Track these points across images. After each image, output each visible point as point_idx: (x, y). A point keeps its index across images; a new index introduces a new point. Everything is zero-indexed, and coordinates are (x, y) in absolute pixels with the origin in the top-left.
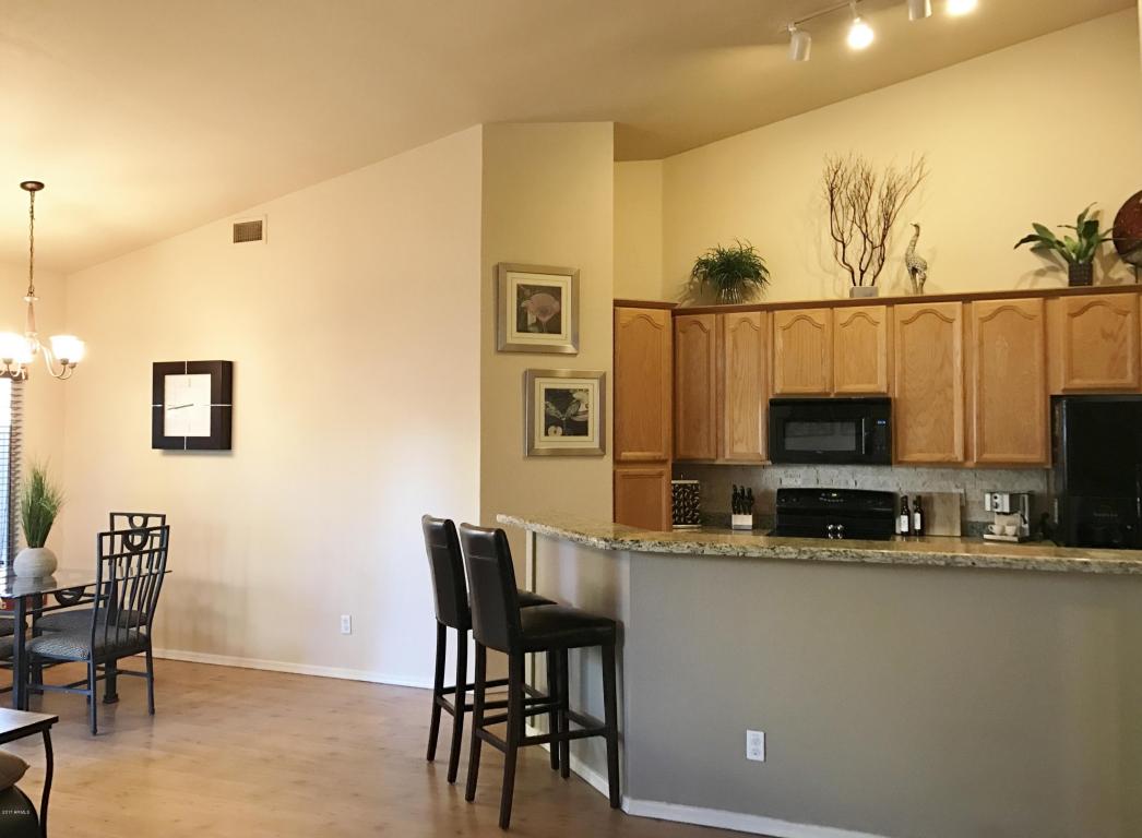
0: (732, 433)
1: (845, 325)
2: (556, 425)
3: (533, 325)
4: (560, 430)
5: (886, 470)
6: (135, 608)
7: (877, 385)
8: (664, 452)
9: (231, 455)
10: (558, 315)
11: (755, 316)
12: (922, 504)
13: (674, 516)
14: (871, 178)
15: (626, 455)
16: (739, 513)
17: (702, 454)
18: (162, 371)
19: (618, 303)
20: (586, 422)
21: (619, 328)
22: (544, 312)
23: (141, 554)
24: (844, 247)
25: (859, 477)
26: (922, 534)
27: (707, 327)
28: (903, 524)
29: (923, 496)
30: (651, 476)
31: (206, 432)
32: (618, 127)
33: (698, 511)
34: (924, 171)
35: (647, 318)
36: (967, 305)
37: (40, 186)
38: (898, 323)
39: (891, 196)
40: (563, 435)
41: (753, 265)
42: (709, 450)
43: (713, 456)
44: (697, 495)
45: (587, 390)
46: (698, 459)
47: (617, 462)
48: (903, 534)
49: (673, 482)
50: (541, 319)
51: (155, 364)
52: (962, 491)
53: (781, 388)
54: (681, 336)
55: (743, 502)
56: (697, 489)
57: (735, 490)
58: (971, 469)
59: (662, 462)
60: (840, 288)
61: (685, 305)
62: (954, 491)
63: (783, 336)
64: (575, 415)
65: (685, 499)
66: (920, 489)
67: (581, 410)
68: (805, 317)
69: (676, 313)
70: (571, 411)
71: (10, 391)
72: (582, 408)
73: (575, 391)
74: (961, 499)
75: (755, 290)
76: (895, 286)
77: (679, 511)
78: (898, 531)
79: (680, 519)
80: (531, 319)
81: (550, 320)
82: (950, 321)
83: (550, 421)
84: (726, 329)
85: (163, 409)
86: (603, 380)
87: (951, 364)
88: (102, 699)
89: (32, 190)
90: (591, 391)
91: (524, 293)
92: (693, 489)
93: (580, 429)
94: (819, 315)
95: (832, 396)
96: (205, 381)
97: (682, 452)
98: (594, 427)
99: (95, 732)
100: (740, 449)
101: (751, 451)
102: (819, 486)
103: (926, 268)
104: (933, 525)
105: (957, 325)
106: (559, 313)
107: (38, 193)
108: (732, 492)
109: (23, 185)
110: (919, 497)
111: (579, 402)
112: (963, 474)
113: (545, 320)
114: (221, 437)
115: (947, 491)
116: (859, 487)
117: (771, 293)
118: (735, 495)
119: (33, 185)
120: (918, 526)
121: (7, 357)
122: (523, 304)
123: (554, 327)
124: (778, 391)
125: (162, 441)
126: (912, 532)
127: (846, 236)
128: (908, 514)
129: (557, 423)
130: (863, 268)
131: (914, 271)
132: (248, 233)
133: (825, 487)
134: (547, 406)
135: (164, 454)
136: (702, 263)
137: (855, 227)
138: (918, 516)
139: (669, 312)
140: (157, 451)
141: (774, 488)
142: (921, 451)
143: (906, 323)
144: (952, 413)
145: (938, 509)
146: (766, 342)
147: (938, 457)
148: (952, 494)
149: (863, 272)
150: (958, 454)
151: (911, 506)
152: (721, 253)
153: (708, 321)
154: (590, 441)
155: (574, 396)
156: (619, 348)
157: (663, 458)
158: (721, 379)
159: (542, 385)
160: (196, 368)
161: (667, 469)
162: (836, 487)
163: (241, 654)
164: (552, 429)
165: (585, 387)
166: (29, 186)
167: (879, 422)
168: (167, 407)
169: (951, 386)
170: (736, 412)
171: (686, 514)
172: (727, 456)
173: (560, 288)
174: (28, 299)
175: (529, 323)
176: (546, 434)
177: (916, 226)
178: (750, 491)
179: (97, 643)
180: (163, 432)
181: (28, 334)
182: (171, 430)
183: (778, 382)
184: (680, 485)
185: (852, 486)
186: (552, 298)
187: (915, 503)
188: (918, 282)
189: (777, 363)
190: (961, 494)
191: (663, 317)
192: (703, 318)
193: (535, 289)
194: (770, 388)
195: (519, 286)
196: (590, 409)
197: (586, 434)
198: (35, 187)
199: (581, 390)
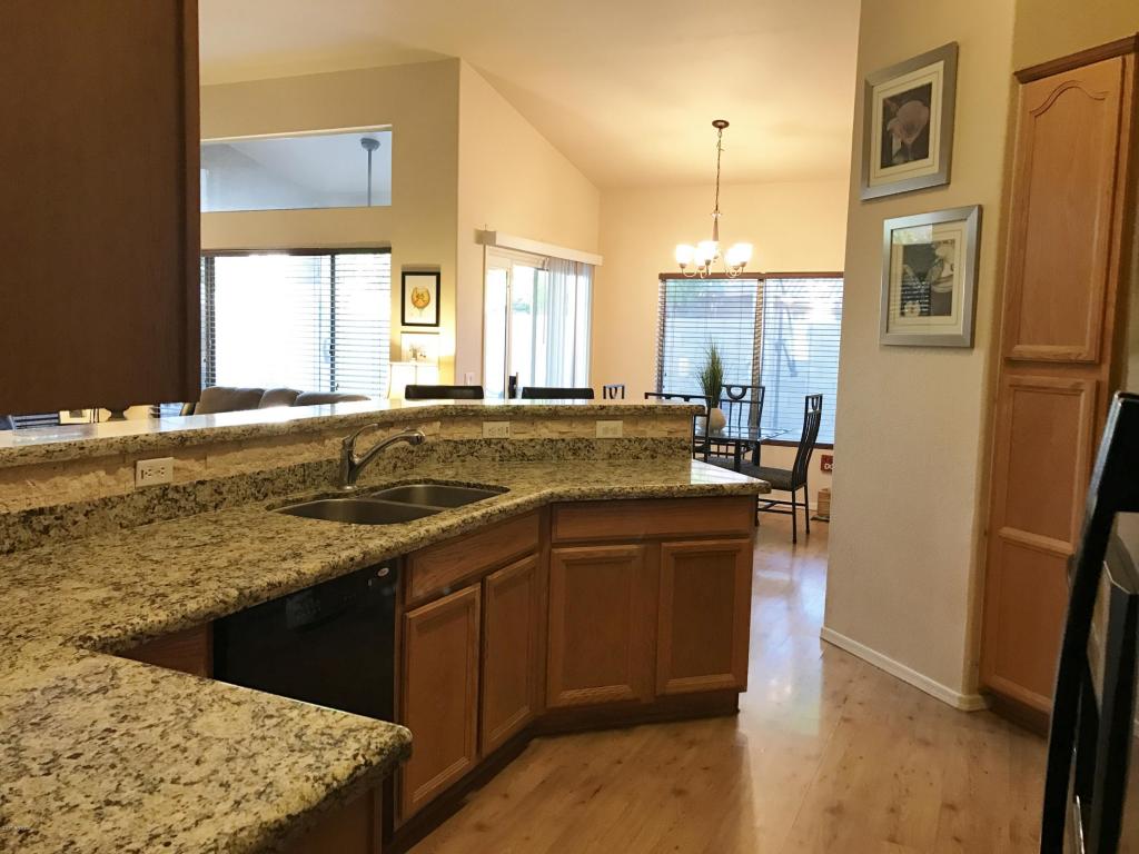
15: (1025, 349)
20: (950, 293)
37: (727, 124)
40: (922, 314)
45: (953, 242)
64: (936, 283)
67: (944, 274)
70: (931, 277)
72: (946, 272)
73: (939, 244)
83: (908, 295)
89: (721, 127)
90: (957, 244)
93: (944, 304)
98: (960, 301)
107: (724, 130)
109: (714, 124)
111: (942, 261)
113: (909, 141)
129: (916, 297)
134: (904, 272)
154: (953, 325)
155: (938, 252)
159: (901, 240)
164: (909, 304)
165: (953, 237)
166: (719, 124)
173: (930, 85)
174: (714, 215)
176: (903, 314)
196: (956, 272)
197: (949, 313)
198: (721, 125)
199: (946, 242)
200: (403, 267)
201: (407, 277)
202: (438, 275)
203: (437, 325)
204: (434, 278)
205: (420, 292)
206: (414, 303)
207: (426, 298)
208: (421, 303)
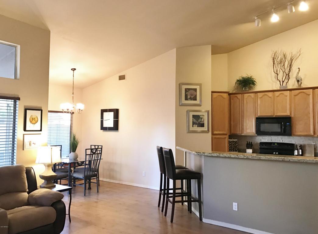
0: (246, 127)
1: (278, 96)
2: (195, 124)
3: (189, 98)
4: (196, 126)
5: (291, 137)
6: (94, 168)
7: (287, 113)
8: (226, 131)
9: (118, 132)
10: (196, 96)
11: (252, 95)
12: (302, 147)
13: (230, 150)
14: (286, 55)
15: (215, 132)
16: (249, 149)
17: (238, 132)
18: (103, 111)
19: (212, 92)
20: (204, 123)
21: (213, 99)
22: (192, 95)
23: (95, 154)
24: (278, 75)
25: (283, 139)
26: (302, 155)
27: (239, 98)
28: (296, 153)
29: (302, 145)
30: (223, 138)
31: (112, 126)
32: (212, 46)
33: (237, 148)
34: (301, 53)
35: (221, 96)
36: (314, 90)
37: (75, 69)
38: (293, 96)
39: (292, 60)
40: (197, 127)
41: (252, 81)
42: (240, 132)
43: (241, 133)
44: (237, 144)
45: (204, 115)
46: (237, 134)
47: (213, 134)
48: (296, 155)
49: (229, 140)
50: (191, 97)
51: (101, 110)
52: (315, 144)
53: (259, 114)
54: (232, 100)
55: (250, 146)
56: (237, 142)
57: (247, 142)
58: (316, 137)
59: (226, 134)
60: (277, 86)
61: (234, 92)
62: (313, 143)
63: (260, 100)
64: (201, 121)
65: (233, 145)
66: (302, 143)
68: (266, 95)
69: (230, 94)
70: (199, 121)
71: (70, 116)
72: (203, 120)
73: (201, 115)
74: (314, 146)
75: (253, 87)
76: (293, 85)
77: (232, 148)
78: (295, 155)
79: (232, 150)
80: (189, 97)
81: (193, 97)
82: (309, 95)
83: (194, 123)
84: (244, 98)
85: (103, 120)
86: (208, 112)
87: (309, 107)
88: (88, 188)
89: (73, 70)
91: (187, 90)
92: (236, 142)
93: (202, 125)
94: (270, 94)
95: (274, 116)
96: (112, 113)
97: (232, 132)
98: (206, 125)
99: (85, 195)
100: (248, 131)
101: (251, 132)
102: (272, 142)
103: (302, 80)
104: (306, 153)
105: (311, 96)
106: (196, 95)
108: (246, 143)
109: (72, 69)
110: (301, 145)
111: (202, 118)
112: (315, 139)
113: (192, 97)
114: (116, 127)
115: (311, 144)
116: (283, 142)
117: (258, 88)
118: (247, 144)
119: (74, 69)
120: (301, 153)
121: (68, 108)
122: (187, 93)
123: (195, 99)
124: (259, 115)
125: (103, 128)
126: (299, 155)
127: (278, 72)
128: (297, 150)
129: (196, 124)
130: (283, 81)
131: (298, 81)
132: (122, 78)
133: (273, 142)
134: (193, 119)
135: (103, 131)
136: (238, 81)
137: (281, 70)
138: (300, 151)
139: (227, 94)
140: (102, 130)
141: (259, 142)
142: (301, 132)
143: (295, 96)
144: (310, 121)
145: (307, 149)
146: (255, 102)
147: (306, 134)
148: (312, 144)
149: (283, 82)
150: (312, 133)
151: (298, 148)
152: (243, 78)
153: (239, 96)
154: (205, 129)
155: (200, 117)
156: (213, 104)
157: (226, 133)
158: (243, 112)
159: (192, 114)
160: (110, 110)
161: (227, 137)
162: (277, 142)
163: (120, 180)
164: (194, 125)
165: (203, 114)
167: (288, 124)
168: (104, 120)
169: (310, 114)
170: (247, 121)
171: (234, 149)
172: (245, 133)
173: (196, 89)
174: (72, 95)
175: (188, 98)
176: (193, 127)
177: (299, 68)
178: (251, 143)
179: (85, 175)
180: (103, 126)
181: (72, 103)
182: (104, 126)
183: (259, 112)
184: (232, 141)
185: (281, 142)
186: (194, 91)
187: (300, 147)
188: (300, 84)
189: (258, 108)
190: (314, 145)
191: (226, 95)
192: (238, 95)
193: (189, 89)
194: (257, 115)
195: (185, 89)
196: (205, 120)
197: (204, 127)
198: (74, 70)
199: (202, 115)
200: (25, 107)
201: (28, 111)
202: (42, 111)
203: (41, 130)
204: (40, 112)
205: (33, 117)
206: (31, 122)
207: (36, 120)
208: (34, 121)
